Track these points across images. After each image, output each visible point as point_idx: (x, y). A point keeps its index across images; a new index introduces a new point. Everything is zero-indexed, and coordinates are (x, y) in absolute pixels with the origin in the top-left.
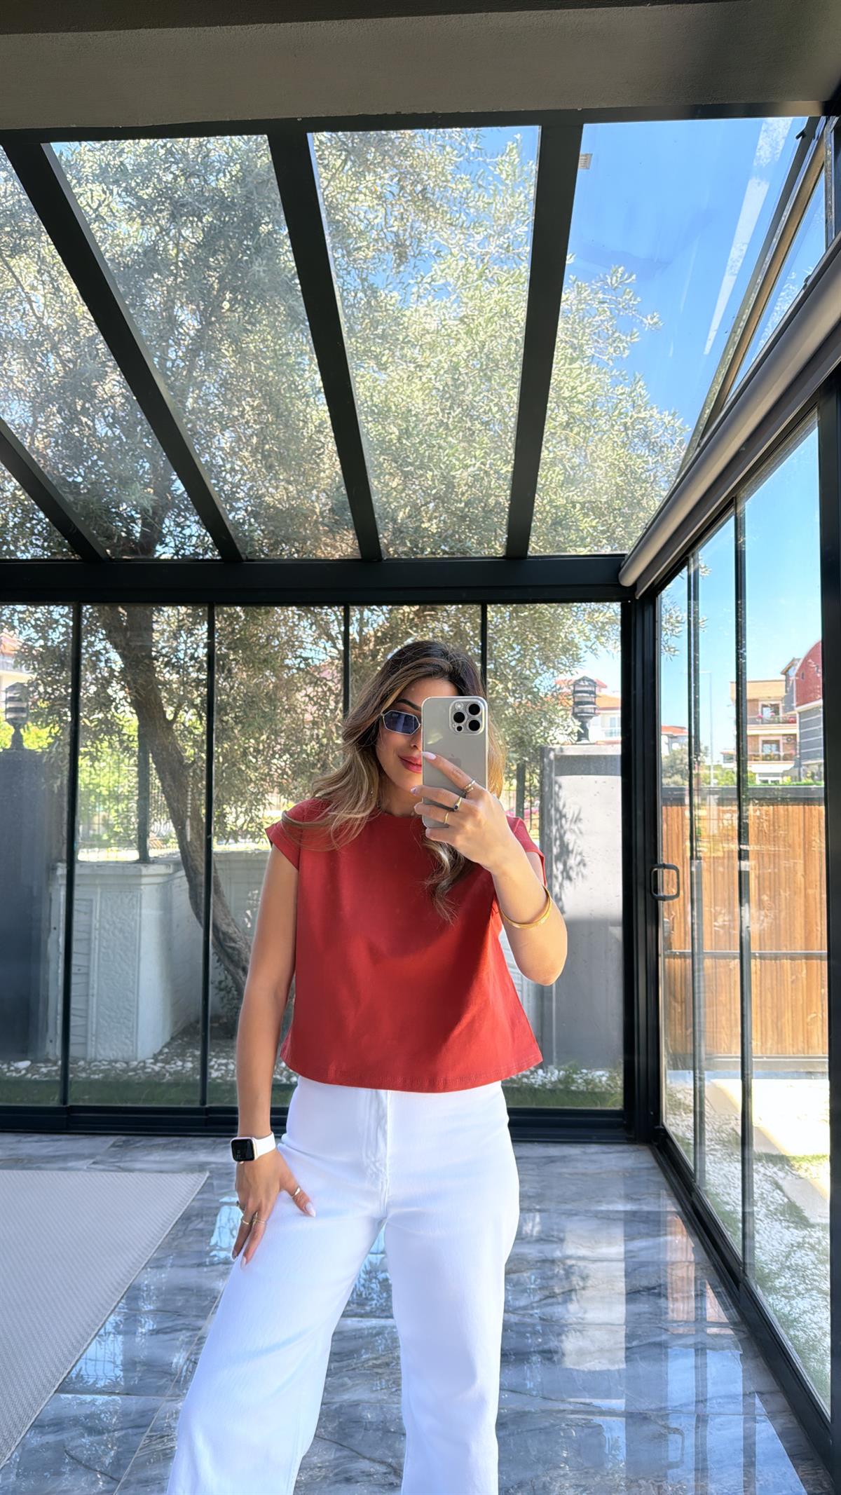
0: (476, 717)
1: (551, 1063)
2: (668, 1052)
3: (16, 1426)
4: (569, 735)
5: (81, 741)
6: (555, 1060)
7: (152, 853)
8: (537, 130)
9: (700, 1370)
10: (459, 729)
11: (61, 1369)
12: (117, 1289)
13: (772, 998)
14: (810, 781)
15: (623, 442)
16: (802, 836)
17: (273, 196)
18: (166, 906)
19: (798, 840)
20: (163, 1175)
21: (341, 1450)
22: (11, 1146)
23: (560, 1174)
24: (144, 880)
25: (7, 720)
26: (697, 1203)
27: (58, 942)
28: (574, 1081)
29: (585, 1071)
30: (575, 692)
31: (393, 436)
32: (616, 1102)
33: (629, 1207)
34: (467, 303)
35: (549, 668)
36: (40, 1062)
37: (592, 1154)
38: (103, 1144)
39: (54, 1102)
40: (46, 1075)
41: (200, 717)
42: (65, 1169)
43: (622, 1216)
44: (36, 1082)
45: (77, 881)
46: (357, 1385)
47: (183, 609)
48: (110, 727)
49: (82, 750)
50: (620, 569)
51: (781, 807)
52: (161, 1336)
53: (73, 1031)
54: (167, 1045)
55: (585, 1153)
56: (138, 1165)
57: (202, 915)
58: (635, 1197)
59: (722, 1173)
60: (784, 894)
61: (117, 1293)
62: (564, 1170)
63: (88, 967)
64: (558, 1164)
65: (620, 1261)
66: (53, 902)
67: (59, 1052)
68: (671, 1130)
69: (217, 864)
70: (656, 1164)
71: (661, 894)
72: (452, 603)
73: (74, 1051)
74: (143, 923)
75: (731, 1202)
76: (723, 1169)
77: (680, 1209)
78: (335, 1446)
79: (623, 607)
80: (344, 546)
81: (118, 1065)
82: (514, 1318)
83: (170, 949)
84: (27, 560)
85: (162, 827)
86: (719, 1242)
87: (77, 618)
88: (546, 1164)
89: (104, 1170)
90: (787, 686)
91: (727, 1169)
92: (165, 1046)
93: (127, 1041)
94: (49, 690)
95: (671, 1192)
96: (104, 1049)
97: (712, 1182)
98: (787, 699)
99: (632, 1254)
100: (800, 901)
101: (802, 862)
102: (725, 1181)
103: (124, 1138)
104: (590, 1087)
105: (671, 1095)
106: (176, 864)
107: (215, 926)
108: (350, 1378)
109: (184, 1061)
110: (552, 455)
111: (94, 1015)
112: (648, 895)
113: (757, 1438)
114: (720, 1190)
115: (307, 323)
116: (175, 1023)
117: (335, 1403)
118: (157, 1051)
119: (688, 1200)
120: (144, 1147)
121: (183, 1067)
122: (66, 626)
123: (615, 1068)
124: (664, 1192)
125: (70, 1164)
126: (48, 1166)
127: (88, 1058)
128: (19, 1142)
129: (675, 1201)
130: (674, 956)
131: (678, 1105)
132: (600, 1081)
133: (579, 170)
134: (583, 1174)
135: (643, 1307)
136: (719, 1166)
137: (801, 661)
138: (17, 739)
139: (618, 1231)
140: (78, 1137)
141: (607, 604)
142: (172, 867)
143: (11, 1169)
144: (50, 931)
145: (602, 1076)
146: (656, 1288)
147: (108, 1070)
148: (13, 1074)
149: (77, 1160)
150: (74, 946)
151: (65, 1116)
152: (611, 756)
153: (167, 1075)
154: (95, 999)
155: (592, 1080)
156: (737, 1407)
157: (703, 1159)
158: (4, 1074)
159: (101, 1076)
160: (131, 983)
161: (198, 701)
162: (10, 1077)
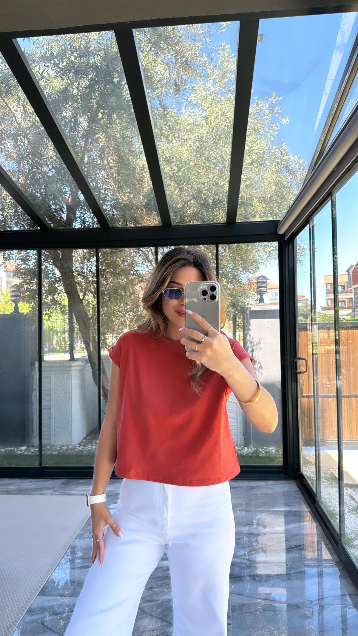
0: (214, 293)
1: (251, 444)
2: (303, 439)
3: (20, 611)
4: (255, 301)
5: (43, 309)
6: (252, 443)
7: (76, 356)
8: (238, 22)
9: (320, 584)
10: (205, 299)
11: (40, 585)
13: (347, 415)
15: (277, 170)
17: (119, 64)
18: (82, 378)
20: (84, 497)
21: (163, 622)
23: (256, 494)
24: (73, 368)
25: (12, 300)
26: (317, 506)
27: (37, 395)
28: (260, 452)
29: (265, 447)
30: (258, 282)
31: (175, 171)
32: (279, 462)
33: (287, 509)
34: (206, 110)
35: (246, 271)
36: (30, 447)
37: (269, 485)
38: (57, 483)
39: (36, 465)
40: (33, 452)
41: (94, 298)
42: (42, 494)
43: (284, 513)
44: (29, 456)
45: (43, 369)
47: (85, 250)
48: (55, 302)
49: (44, 312)
50: (277, 227)
51: (350, 331)
52: (83, 570)
53: (43, 433)
54: (85, 438)
55: (267, 485)
56: (73, 492)
57: (97, 383)
58: (290, 504)
59: (328, 492)
60: (352, 369)
61: (64, 550)
62: (258, 492)
63: (50, 406)
64: (255, 490)
65: (282, 533)
66: (34, 378)
67: (38, 443)
69: (103, 361)
70: (298, 489)
71: (299, 371)
72: (203, 244)
73: (44, 442)
74: (73, 386)
75: (332, 506)
77: (310, 510)
78: (161, 620)
79: (279, 243)
80: (155, 220)
81: (64, 448)
82: (238, 560)
83: (85, 397)
84: (17, 231)
85: (79, 345)
86: (328, 524)
87: (39, 255)
88: (250, 490)
89: (58, 495)
90: (348, 277)
91: (330, 491)
92: (84, 439)
93: (68, 437)
94: (29, 287)
95: (305, 502)
96: (58, 441)
97: (323, 497)
98: (349, 283)
99: (289, 531)
102: (329, 496)
103: (66, 480)
104: (268, 455)
105: (304, 458)
106: (86, 361)
107: (103, 388)
108: (165, 589)
109: (92, 445)
110: (246, 177)
111: (53, 426)
112: (293, 371)
113: (348, 616)
114: (327, 501)
115: (136, 122)
116: (88, 429)
117: (159, 600)
118: (80, 441)
119: (313, 505)
120: (75, 484)
121: (92, 448)
122: (35, 259)
123: (278, 446)
124: (302, 502)
125: (44, 492)
126: (35, 493)
127: (51, 445)
128: (21, 482)
129: (308, 506)
130: (304, 397)
131: (308, 462)
132: (272, 452)
133: (257, 42)
134: (266, 494)
135: (295, 555)
136: (326, 489)
137: (354, 266)
138: (16, 308)
139: (282, 520)
140: (46, 480)
141: (271, 242)
142: (84, 362)
143: (18, 494)
144: (33, 391)
145: (273, 450)
146: (300, 546)
147: (60, 450)
148: (19, 452)
149: (47, 490)
150: (43, 397)
151: (41, 471)
152: (275, 310)
153: (85, 451)
154: (53, 420)
155: (269, 452)
156: (339, 601)
157: (320, 487)
158: (15, 452)
159: (57, 452)
160: (69, 412)
161: (93, 290)
162: (18, 454)
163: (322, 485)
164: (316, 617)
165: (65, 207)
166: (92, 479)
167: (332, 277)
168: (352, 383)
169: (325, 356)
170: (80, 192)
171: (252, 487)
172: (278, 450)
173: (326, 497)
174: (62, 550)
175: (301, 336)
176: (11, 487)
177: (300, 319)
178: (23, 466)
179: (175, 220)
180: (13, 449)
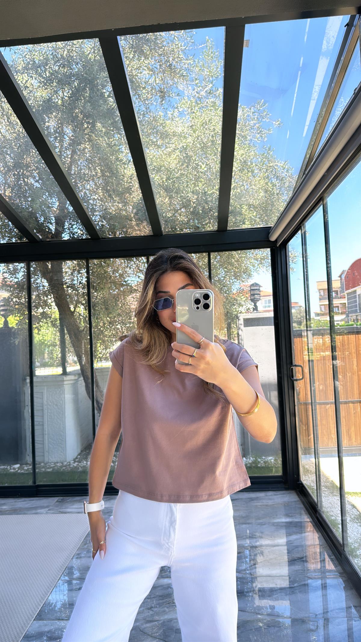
0: (207, 302)
1: (249, 455)
2: (301, 448)
4: (249, 309)
5: (33, 323)
6: (250, 453)
7: (69, 369)
8: (223, 28)
9: (325, 596)
10: (198, 308)
11: (36, 609)
12: (60, 569)
13: (346, 421)
14: (353, 323)
16: (355, 348)
18: (76, 393)
19: (354, 351)
20: (80, 515)
22: (12, 504)
23: (256, 506)
24: (65, 383)
25: (1, 315)
26: (319, 516)
27: (29, 411)
28: (259, 462)
29: (264, 457)
30: (251, 290)
32: (279, 471)
33: (288, 520)
35: (238, 280)
36: (24, 465)
37: (269, 495)
38: (52, 501)
39: (30, 483)
40: (27, 470)
41: (86, 310)
42: (36, 513)
43: (284, 524)
44: (23, 474)
45: (35, 384)
46: (171, 611)
47: (75, 262)
48: (44, 315)
49: (34, 326)
50: (269, 233)
51: (345, 336)
54: (79, 454)
55: (266, 496)
56: (69, 510)
57: (91, 397)
58: (290, 515)
59: (329, 501)
60: (349, 375)
62: (258, 504)
63: (43, 422)
64: (255, 501)
65: (285, 546)
66: (26, 394)
67: (31, 460)
68: (304, 482)
69: (96, 374)
70: (298, 499)
71: (295, 378)
73: (37, 459)
74: (66, 401)
75: (334, 515)
76: (329, 500)
77: (311, 520)
79: (271, 250)
80: (145, 230)
81: (58, 464)
83: (78, 412)
84: (4, 244)
85: (71, 358)
87: (28, 268)
88: (250, 501)
89: (53, 513)
90: (341, 282)
91: (331, 499)
93: (62, 454)
95: (306, 512)
96: (52, 457)
97: (324, 506)
98: (342, 287)
99: (291, 542)
100: (356, 378)
101: (356, 360)
102: (330, 505)
103: (62, 498)
104: (267, 464)
105: (304, 467)
106: (79, 374)
107: (97, 402)
108: (167, 608)
109: (87, 461)
111: (47, 442)
112: (289, 379)
113: (354, 629)
114: (329, 510)
115: (123, 130)
116: (82, 445)
118: (75, 457)
119: (315, 515)
121: (87, 464)
122: (24, 272)
123: (277, 455)
124: (303, 512)
125: (39, 511)
126: (29, 512)
127: (45, 462)
128: (15, 502)
129: (309, 516)
131: (307, 471)
132: (271, 462)
133: (244, 48)
134: (267, 505)
135: (297, 567)
136: (327, 498)
137: (346, 271)
138: (6, 323)
139: (283, 531)
140: (41, 498)
141: (264, 249)
142: (77, 376)
143: (12, 515)
144: (25, 406)
145: (272, 459)
146: (303, 558)
147: (54, 467)
148: (12, 471)
149: (41, 509)
150: (36, 413)
151: (35, 489)
152: (269, 317)
153: (80, 468)
154: (47, 436)
155: (267, 461)
156: (344, 614)
157: (321, 496)
158: (8, 471)
159: (51, 469)
160: (62, 428)
161: (84, 302)
162: (11, 472)
163: (323, 494)
164: (321, 631)
165: (54, 219)
166: (88, 495)
167: (326, 283)
168: (349, 389)
169: (321, 363)
170: (68, 202)
171: (251, 498)
172: (277, 460)
173: (327, 506)
174: (59, 571)
175: (296, 343)
176: (4, 507)
177: (295, 326)
178: (17, 485)
179: (165, 229)
180: (6, 467)
